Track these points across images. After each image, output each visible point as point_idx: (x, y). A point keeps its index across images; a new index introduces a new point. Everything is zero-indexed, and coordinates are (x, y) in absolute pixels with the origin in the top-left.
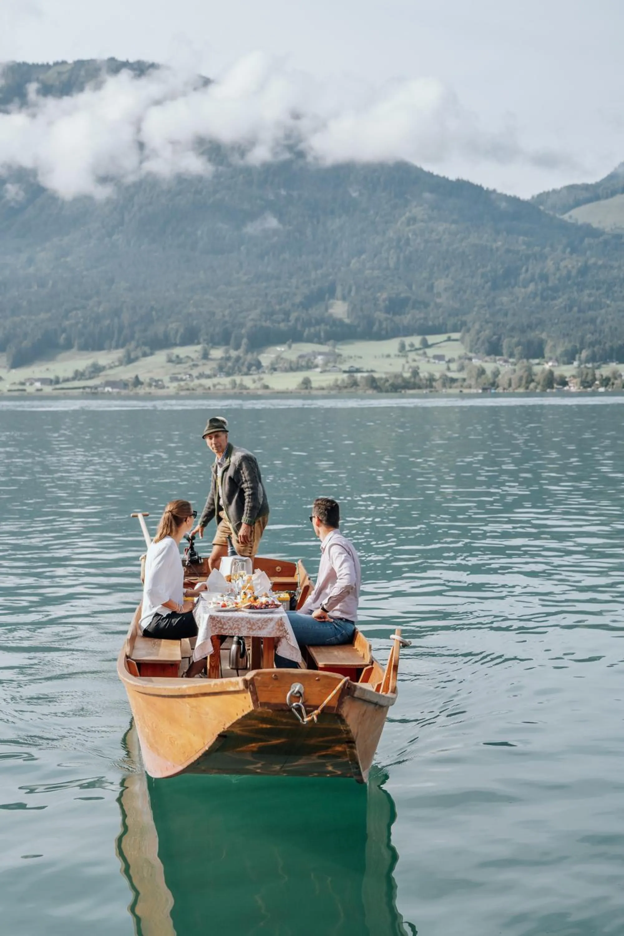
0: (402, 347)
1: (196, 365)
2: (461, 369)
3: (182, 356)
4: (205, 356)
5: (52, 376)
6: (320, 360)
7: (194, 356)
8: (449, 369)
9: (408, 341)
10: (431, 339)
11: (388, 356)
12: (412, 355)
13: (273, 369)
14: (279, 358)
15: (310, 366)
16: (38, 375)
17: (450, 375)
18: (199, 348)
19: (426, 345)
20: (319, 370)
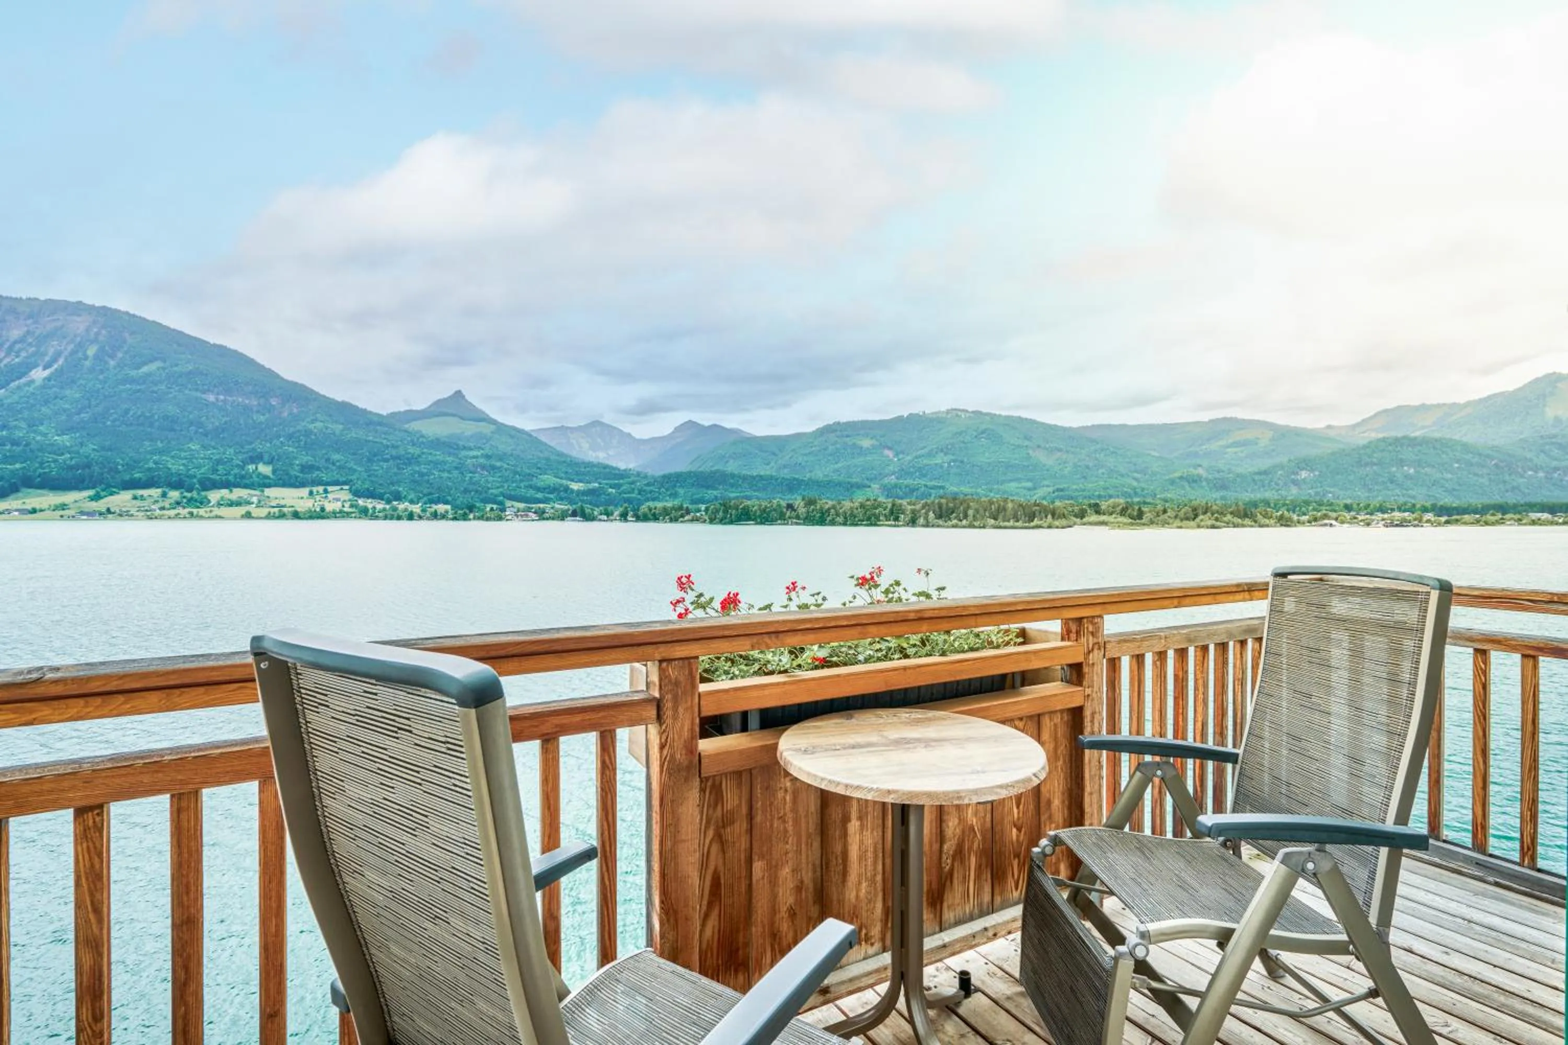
0: (311, 493)
1: (157, 502)
2: (351, 506)
3: (145, 495)
4: (164, 495)
5: (29, 507)
6: (255, 500)
7: (156, 495)
8: (343, 506)
9: (315, 489)
10: (330, 488)
11: (302, 498)
12: (318, 498)
13: (219, 505)
14: (222, 498)
15: (250, 503)
16: (15, 507)
17: (345, 509)
18: (159, 491)
19: (326, 491)
20: (254, 506)
